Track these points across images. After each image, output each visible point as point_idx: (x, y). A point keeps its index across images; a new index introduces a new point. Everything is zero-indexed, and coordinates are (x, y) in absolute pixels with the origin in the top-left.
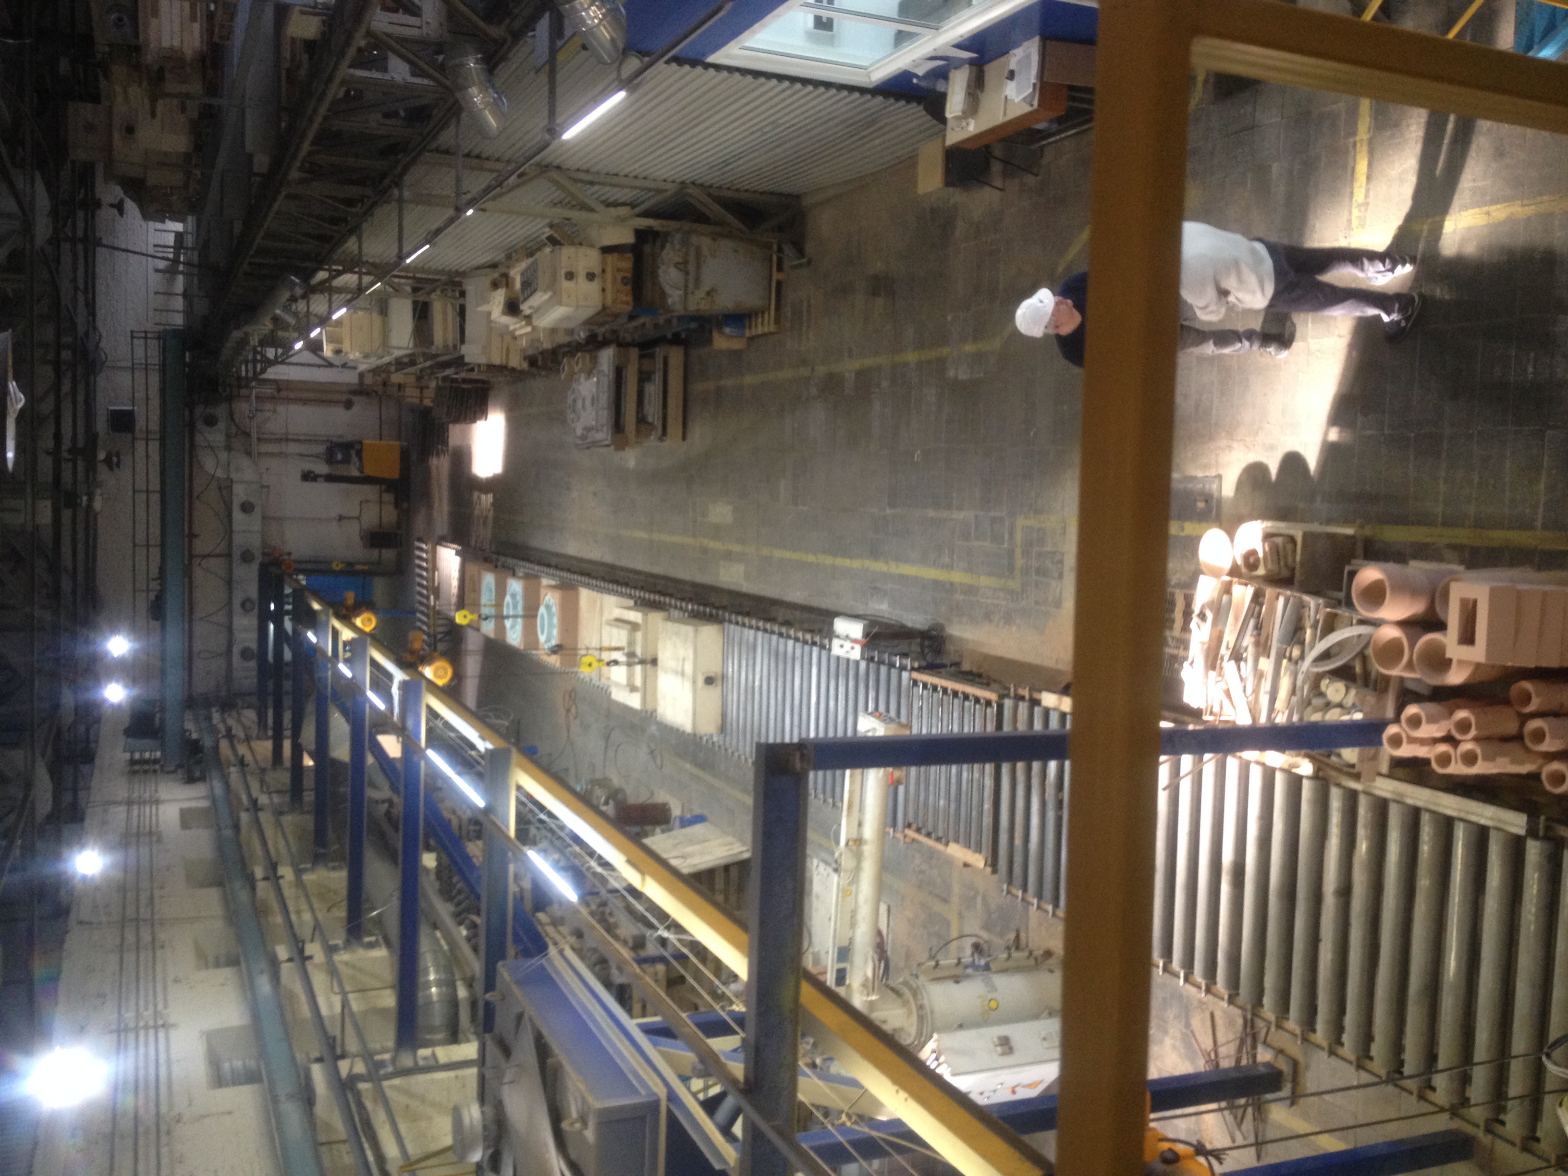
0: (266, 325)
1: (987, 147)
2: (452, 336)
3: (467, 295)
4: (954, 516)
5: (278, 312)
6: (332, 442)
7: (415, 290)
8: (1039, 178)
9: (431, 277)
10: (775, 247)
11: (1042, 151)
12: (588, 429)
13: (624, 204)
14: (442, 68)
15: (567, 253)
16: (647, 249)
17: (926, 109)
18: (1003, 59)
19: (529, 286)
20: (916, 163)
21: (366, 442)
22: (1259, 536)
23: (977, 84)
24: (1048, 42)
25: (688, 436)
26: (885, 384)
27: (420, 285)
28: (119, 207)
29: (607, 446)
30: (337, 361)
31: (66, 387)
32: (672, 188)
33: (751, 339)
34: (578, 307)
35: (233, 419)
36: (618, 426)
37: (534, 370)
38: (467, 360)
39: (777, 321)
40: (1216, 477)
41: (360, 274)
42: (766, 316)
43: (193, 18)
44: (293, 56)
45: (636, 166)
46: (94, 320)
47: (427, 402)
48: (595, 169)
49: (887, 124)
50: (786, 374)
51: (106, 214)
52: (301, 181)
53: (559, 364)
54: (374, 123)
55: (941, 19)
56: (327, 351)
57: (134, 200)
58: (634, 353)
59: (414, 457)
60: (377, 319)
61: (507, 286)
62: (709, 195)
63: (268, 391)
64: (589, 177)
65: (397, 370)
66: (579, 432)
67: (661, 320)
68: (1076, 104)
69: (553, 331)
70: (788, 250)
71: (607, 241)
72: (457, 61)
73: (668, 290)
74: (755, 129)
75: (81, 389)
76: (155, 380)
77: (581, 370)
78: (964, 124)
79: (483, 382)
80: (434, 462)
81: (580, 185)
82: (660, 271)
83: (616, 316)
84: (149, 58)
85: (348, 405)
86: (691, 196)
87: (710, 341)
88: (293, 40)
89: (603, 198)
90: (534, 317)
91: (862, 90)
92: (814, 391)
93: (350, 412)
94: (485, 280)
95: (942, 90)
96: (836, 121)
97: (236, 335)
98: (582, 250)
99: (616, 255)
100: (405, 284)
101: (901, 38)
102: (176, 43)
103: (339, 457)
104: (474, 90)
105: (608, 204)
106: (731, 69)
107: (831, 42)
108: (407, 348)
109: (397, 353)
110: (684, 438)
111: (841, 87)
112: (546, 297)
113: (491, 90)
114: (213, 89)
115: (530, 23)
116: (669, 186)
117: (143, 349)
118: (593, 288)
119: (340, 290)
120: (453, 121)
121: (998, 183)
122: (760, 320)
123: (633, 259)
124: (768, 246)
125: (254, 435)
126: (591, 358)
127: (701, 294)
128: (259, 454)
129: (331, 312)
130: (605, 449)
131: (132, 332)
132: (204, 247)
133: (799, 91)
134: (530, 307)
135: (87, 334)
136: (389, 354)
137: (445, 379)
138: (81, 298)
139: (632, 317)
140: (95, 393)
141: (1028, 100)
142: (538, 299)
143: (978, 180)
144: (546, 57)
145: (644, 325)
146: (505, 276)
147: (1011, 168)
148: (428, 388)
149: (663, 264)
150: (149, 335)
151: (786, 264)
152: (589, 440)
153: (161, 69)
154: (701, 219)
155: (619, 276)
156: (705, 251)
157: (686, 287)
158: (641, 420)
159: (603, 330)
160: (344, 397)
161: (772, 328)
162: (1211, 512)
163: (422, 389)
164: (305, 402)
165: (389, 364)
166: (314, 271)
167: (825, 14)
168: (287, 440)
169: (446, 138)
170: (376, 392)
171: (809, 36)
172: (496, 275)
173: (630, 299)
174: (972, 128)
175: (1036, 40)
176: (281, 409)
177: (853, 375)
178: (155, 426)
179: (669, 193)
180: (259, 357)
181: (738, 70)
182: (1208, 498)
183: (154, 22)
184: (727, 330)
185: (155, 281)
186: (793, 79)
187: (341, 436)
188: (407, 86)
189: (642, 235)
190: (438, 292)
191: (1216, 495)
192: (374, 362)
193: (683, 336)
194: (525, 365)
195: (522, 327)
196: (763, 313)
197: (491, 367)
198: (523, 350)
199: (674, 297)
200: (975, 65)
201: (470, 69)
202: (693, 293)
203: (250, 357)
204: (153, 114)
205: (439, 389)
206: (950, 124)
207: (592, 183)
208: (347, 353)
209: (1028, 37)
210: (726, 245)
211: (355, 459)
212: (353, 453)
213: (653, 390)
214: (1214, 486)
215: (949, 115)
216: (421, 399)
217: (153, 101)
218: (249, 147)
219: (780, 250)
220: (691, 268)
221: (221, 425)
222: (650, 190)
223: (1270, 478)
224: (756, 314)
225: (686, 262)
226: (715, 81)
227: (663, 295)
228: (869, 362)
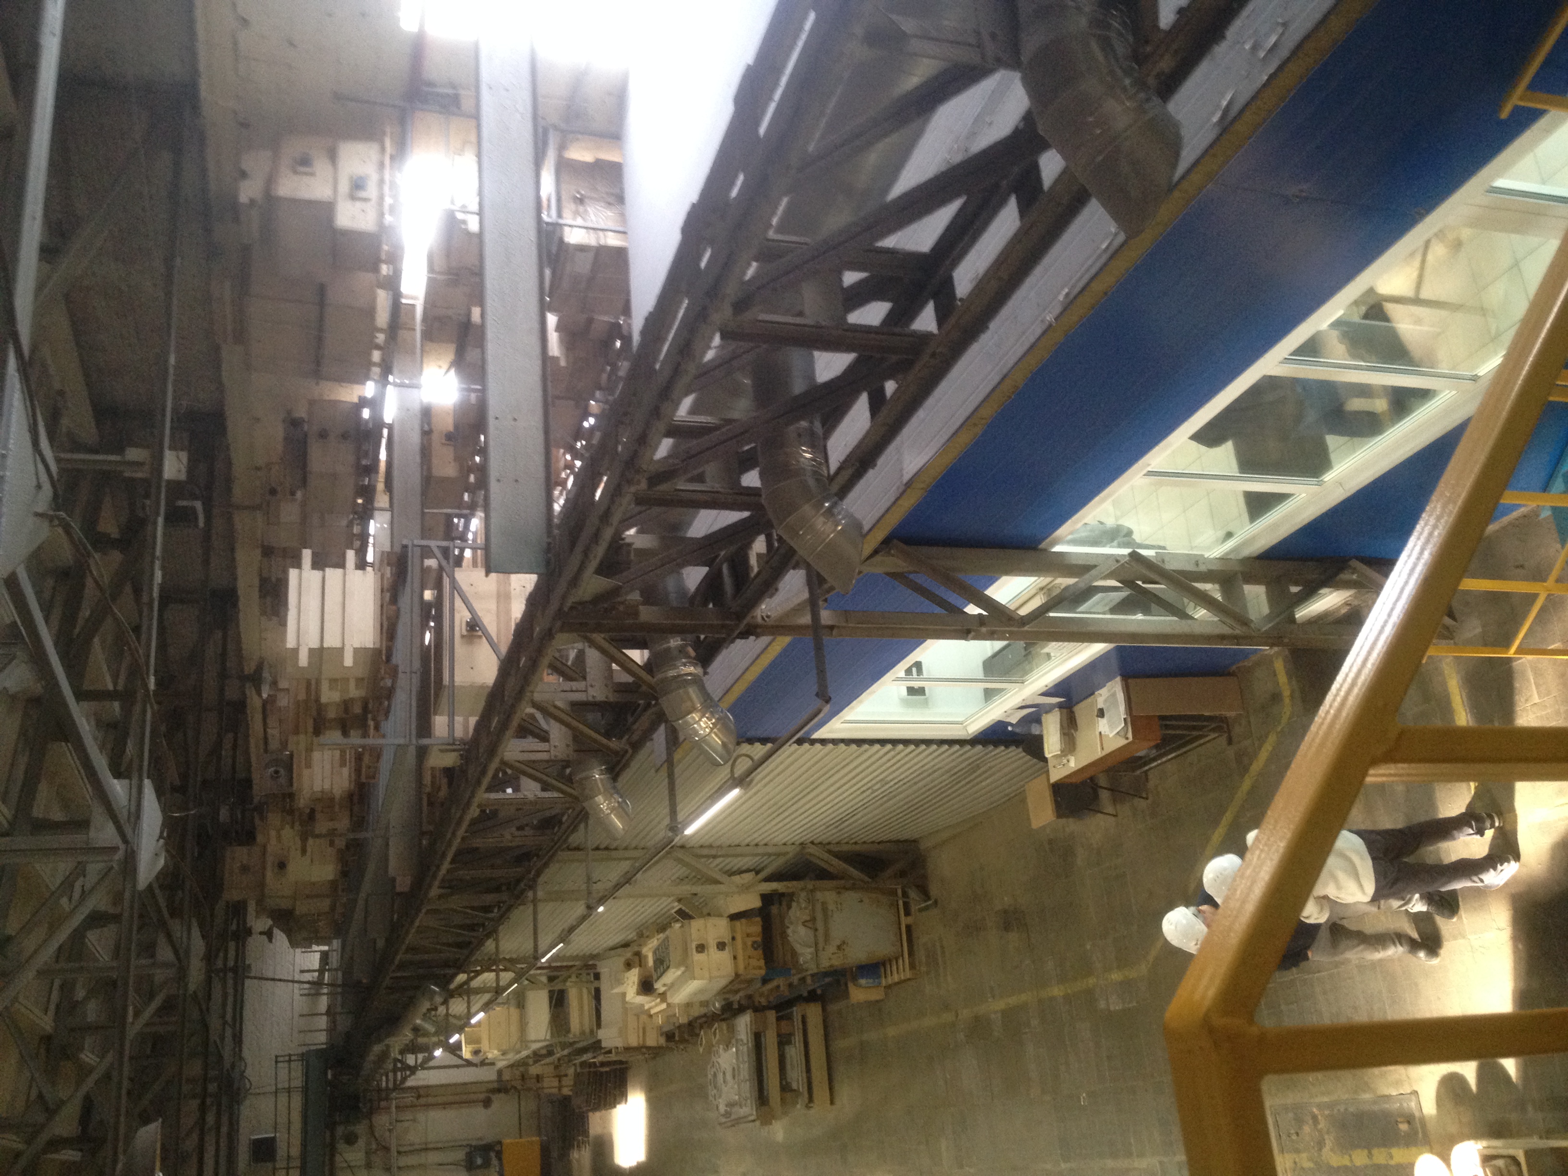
0: (407, 1035)
1: (1092, 779)
2: (588, 1021)
3: (602, 977)
4: (1136, 1165)
5: (418, 1021)
6: (471, 1146)
7: (551, 979)
8: (1149, 801)
9: (565, 964)
10: (900, 892)
11: (1146, 775)
12: (731, 1105)
13: (748, 871)
14: (569, 780)
15: (696, 925)
16: (774, 910)
17: (1024, 751)
18: (1089, 700)
19: (662, 964)
20: (1026, 798)
21: (507, 1141)
22: (1477, 1160)
23: (1070, 725)
24: (1130, 681)
25: (837, 1101)
26: (1035, 1022)
27: (555, 973)
28: (269, 934)
29: (754, 1121)
30: (476, 1060)
31: (210, 1119)
32: (792, 851)
33: (888, 987)
34: (711, 979)
35: (372, 1133)
36: (762, 1099)
37: (672, 1045)
38: (604, 1045)
39: (912, 966)
40: (1411, 1093)
41: (497, 971)
42: (900, 961)
43: (343, 764)
44: (433, 783)
45: (756, 835)
46: (240, 1051)
47: (566, 1091)
48: (718, 843)
49: (990, 768)
50: (929, 1021)
51: (255, 942)
52: (440, 897)
53: (698, 1035)
54: (509, 837)
55: (1026, 673)
56: (466, 1052)
57: (282, 930)
58: (771, 1015)
59: (555, 1154)
60: (514, 1012)
61: (640, 966)
62: (829, 852)
63: (409, 1099)
64: (713, 852)
65: (535, 1062)
66: (722, 1108)
67: (795, 980)
68: (1170, 732)
69: (688, 1005)
70: (913, 894)
71: (734, 910)
72: (583, 775)
73: (798, 948)
74: (864, 788)
75: (225, 1119)
76: (297, 1101)
77: (718, 1043)
78: (1065, 761)
79: (621, 1062)
80: (575, 1155)
81: (703, 860)
82: (789, 931)
83: (750, 982)
84: (302, 802)
85: (487, 1103)
86: (811, 854)
87: (846, 995)
88: (433, 769)
89: (728, 868)
90: (668, 994)
91: (961, 742)
92: (961, 1036)
93: (489, 1111)
94: (617, 962)
95: (1037, 733)
96: (940, 772)
97: (377, 1049)
98: (712, 921)
99: (743, 921)
100: (540, 974)
101: (989, 694)
102: (327, 786)
103: (479, 1161)
104: (600, 799)
105: (731, 873)
106: (835, 742)
107: (926, 703)
108: (545, 1040)
109: (535, 1046)
110: (832, 1102)
111: (941, 742)
112: (679, 973)
113: (616, 796)
114: (359, 823)
115: (647, 735)
116: (789, 849)
117: (286, 1071)
118: (725, 957)
119: (479, 991)
120: (582, 826)
121: (1110, 809)
122: (894, 968)
123: (761, 923)
124: (894, 893)
125: (394, 1150)
126: (728, 1028)
127: (832, 949)
128: (399, 1168)
129: (470, 1016)
130: (751, 1124)
131: (277, 1057)
132: (347, 967)
133: (902, 751)
134: (664, 985)
135: (233, 1066)
136: (527, 1048)
137: (583, 1064)
138: (229, 1032)
139: (765, 981)
140: (238, 1124)
141: (1122, 734)
142: (671, 975)
143: (1087, 809)
144: (664, 757)
145: (778, 987)
146: (638, 954)
147: (1118, 794)
148: (566, 1075)
149: (792, 923)
150: (293, 1058)
151: (914, 908)
152: (733, 1117)
153: (313, 811)
154: (823, 874)
155: (749, 942)
156: (831, 907)
157: (816, 944)
158: (785, 1087)
159: (737, 997)
160: (482, 1096)
161: (908, 974)
162: (1416, 1133)
163: (559, 1077)
164: (445, 1105)
165: (528, 1057)
166: (454, 975)
167: (916, 684)
168: (426, 1149)
169: (575, 839)
170: (515, 1088)
171: (905, 703)
172: (628, 954)
173: (762, 963)
174: (1073, 764)
175: (1118, 679)
176: (421, 1116)
177: (999, 1015)
178: (295, 1151)
179: (791, 855)
180: (399, 1065)
181: (842, 741)
182: (1410, 1119)
183: (306, 772)
184: (863, 982)
185: (300, 1003)
186: (894, 742)
187: (480, 1139)
188: (537, 801)
189: (768, 899)
190: (574, 979)
191: (1417, 1114)
192: (512, 1057)
193: (819, 992)
194: (662, 1041)
195: (656, 1005)
196: (897, 959)
197: (627, 1049)
198: (661, 1027)
199: (805, 954)
200: (1066, 708)
201: (596, 780)
202: (824, 949)
203: (391, 1066)
204: (304, 851)
205: (577, 1075)
206: (1051, 764)
207: (715, 857)
208: (485, 1053)
209: (1110, 679)
210: (851, 897)
211: (495, 1162)
212: (493, 1155)
213: (794, 1053)
214: (1413, 1104)
215: (1048, 755)
216: (560, 1088)
217: (304, 840)
218: (392, 872)
219: (905, 894)
220: (820, 925)
221: (361, 1143)
222: (770, 855)
223: (1470, 1090)
224: (890, 961)
225: (813, 919)
226: (821, 754)
227: (794, 954)
228: (1013, 1001)
